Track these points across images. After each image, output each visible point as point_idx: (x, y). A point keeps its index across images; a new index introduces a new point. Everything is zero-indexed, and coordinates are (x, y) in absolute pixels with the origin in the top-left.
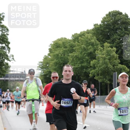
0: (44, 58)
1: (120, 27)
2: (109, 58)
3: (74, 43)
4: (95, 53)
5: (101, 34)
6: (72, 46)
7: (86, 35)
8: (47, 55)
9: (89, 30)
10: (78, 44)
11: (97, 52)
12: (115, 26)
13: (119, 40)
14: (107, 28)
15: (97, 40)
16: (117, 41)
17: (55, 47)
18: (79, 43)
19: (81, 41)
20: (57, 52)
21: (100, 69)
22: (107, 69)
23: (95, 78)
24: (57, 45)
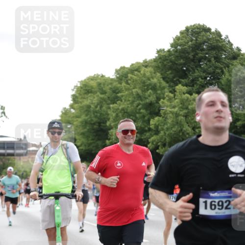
0: (63, 113)
1: (207, 56)
2: (185, 113)
3: (119, 85)
4: (159, 103)
5: (170, 68)
6: (115, 91)
7: (143, 70)
8: (68, 107)
9: (148, 60)
10: (127, 88)
11: (163, 102)
12: (197, 54)
13: (203, 80)
14: (181, 57)
15: (164, 79)
16: (201, 82)
17: (83, 92)
18: (129, 84)
19: (133, 82)
20: (87, 100)
21: (168, 134)
22: (181, 134)
23: (157, 151)
24: (87, 88)
